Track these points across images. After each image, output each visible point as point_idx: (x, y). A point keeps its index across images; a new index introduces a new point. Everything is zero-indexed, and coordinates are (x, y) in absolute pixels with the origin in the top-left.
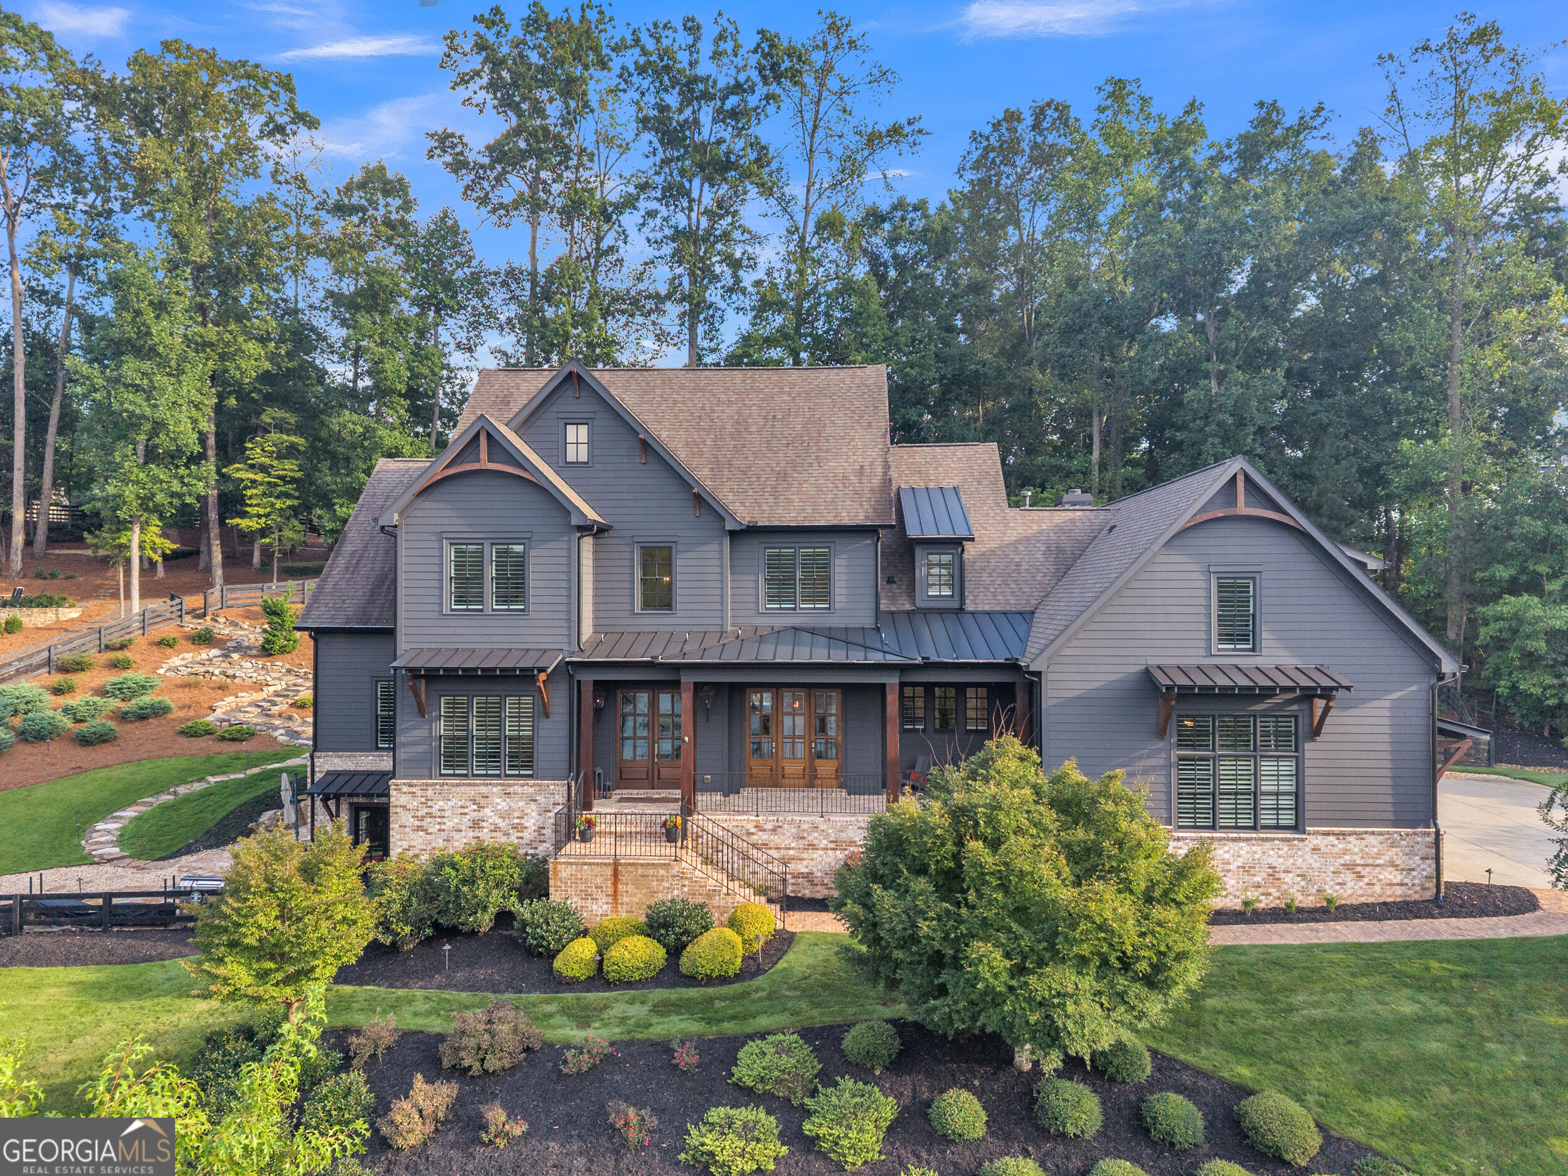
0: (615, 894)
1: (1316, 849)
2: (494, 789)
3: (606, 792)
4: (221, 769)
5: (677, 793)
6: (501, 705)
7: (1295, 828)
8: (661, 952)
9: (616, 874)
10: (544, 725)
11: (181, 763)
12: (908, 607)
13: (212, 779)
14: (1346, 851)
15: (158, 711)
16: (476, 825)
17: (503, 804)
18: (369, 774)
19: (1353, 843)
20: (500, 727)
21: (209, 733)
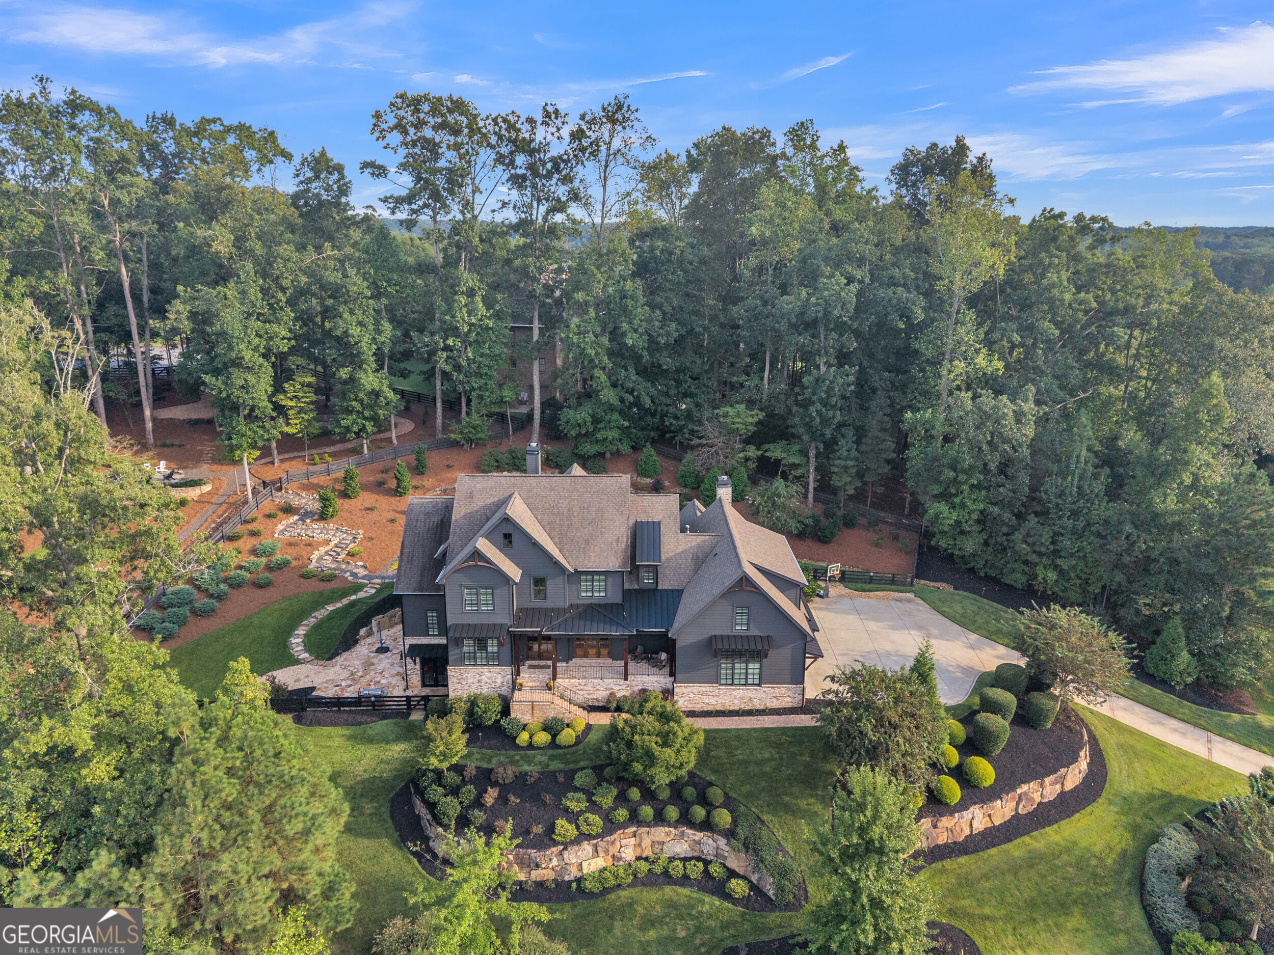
0: (533, 713)
1: (764, 691)
2: (485, 670)
7: (759, 685)
8: (550, 737)
9: (532, 705)
10: (502, 648)
11: (309, 597)
12: (636, 587)
13: (328, 608)
14: (774, 692)
15: (285, 564)
16: (479, 682)
17: (489, 675)
19: (777, 690)
20: (486, 649)
21: (314, 576)
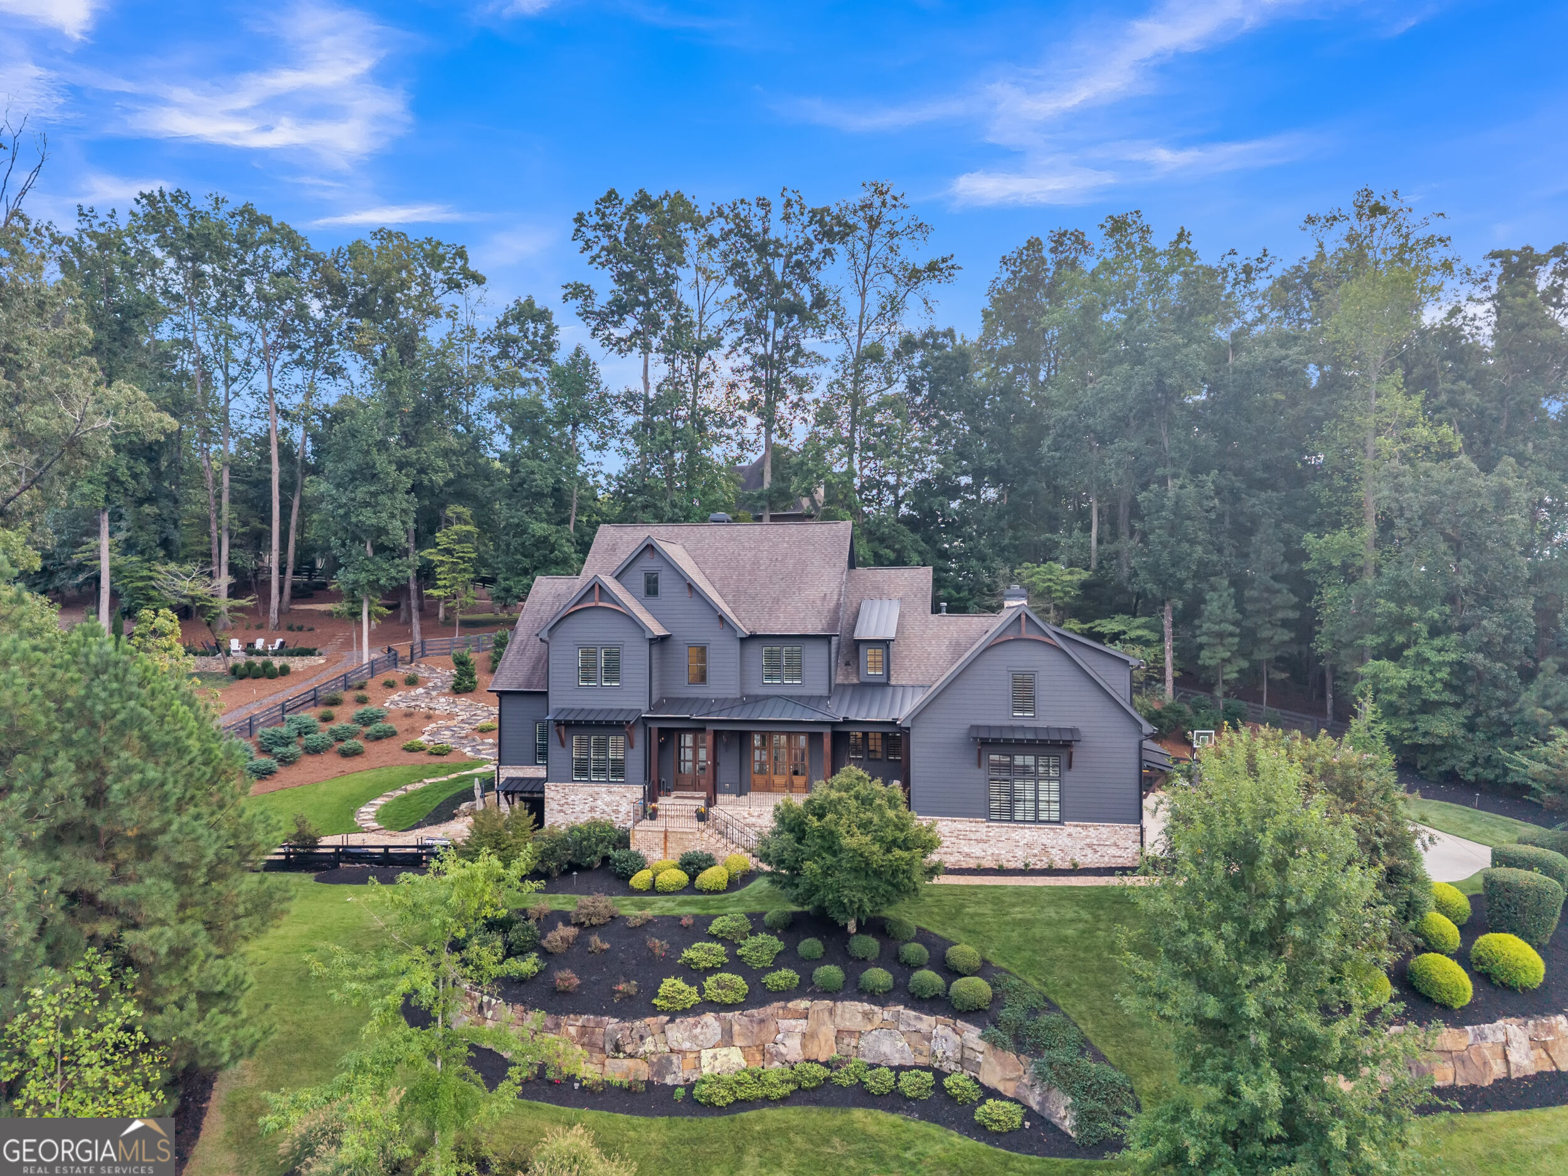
0: (665, 849)
1: (1070, 835)
2: (602, 789)
3: (668, 793)
4: (434, 774)
5: (704, 794)
6: (607, 741)
7: (1058, 823)
8: (686, 877)
9: (666, 837)
10: (631, 752)
11: (406, 770)
12: (855, 681)
13: (427, 781)
14: (1087, 837)
15: (391, 734)
16: (592, 809)
17: (608, 799)
18: (530, 780)
19: (1092, 832)
20: (606, 754)
21: (422, 749)
